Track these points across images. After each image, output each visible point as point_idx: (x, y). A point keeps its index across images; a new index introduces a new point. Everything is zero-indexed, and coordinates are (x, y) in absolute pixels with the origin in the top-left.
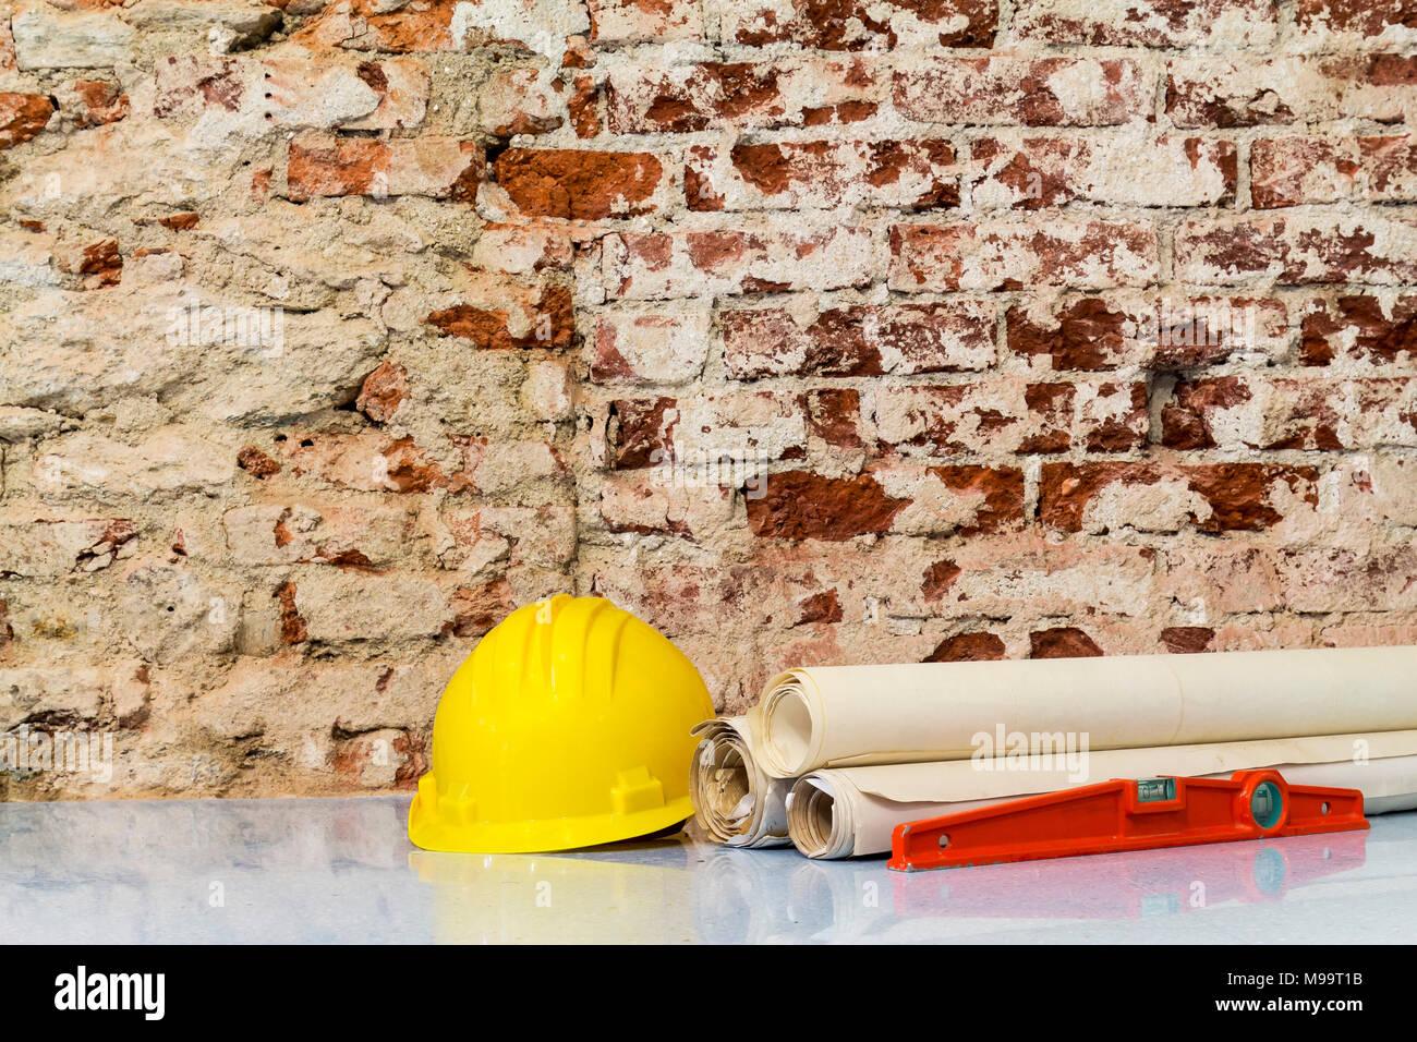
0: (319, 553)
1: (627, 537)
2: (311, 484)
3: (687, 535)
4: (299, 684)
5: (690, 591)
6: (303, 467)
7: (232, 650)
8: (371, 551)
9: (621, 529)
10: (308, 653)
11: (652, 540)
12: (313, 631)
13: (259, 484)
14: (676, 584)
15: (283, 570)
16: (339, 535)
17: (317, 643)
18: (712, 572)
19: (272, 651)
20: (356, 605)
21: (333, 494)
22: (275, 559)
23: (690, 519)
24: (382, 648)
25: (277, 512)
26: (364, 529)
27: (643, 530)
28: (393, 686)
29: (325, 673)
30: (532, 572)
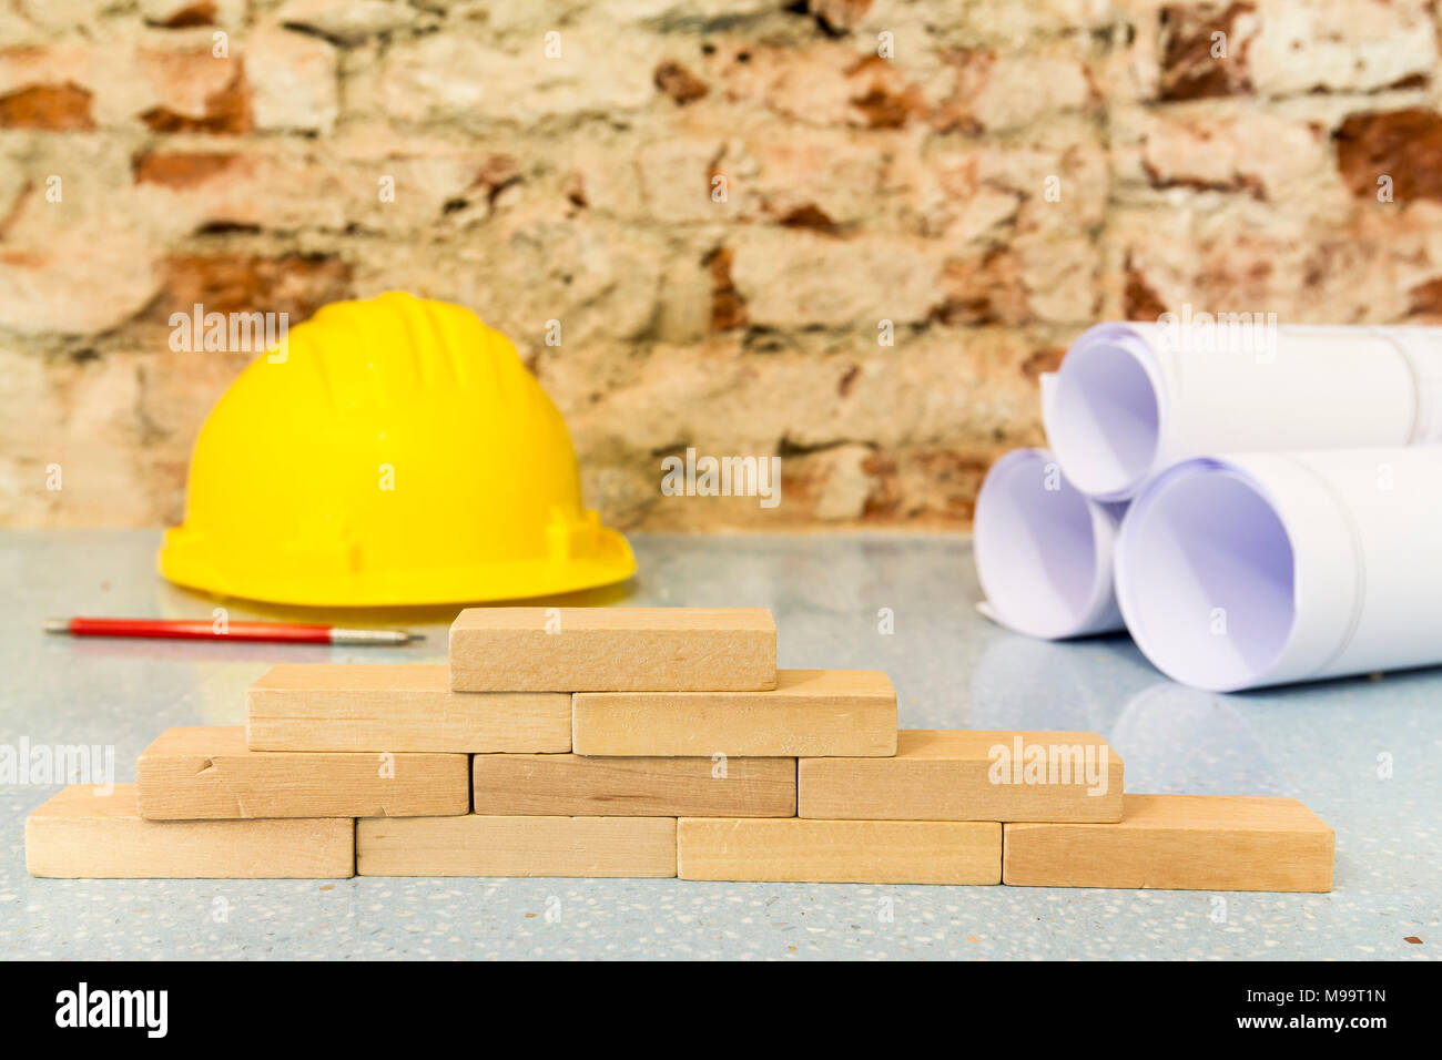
0: (765, 207)
1: (1177, 196)
2: (750, 116)
3: (1260, 195)
4: (738, 384)
5: (1260, 271)
6: (740, 90)
7: (647, 336)
8: (834, 208)
9: (1173, 183)
10: (747, 343)
11: (1210, 199)
12: (757, 313)
13: (680, 114)
14: (1240, 261)
15: (715, 231)
16: (793, 186)
17: (760, 330)
18: (1293, 246)
19: (696, 339)
20: (814, 281)
21: (780, 129)
22: (707, 214)
23: (1268, 173)
24: (847, 338)
25: (708, 149)
26: (825, 177)
27: (1200, 186)
28: (860, 390)
29: (770, 370)
30: (1051, 241)
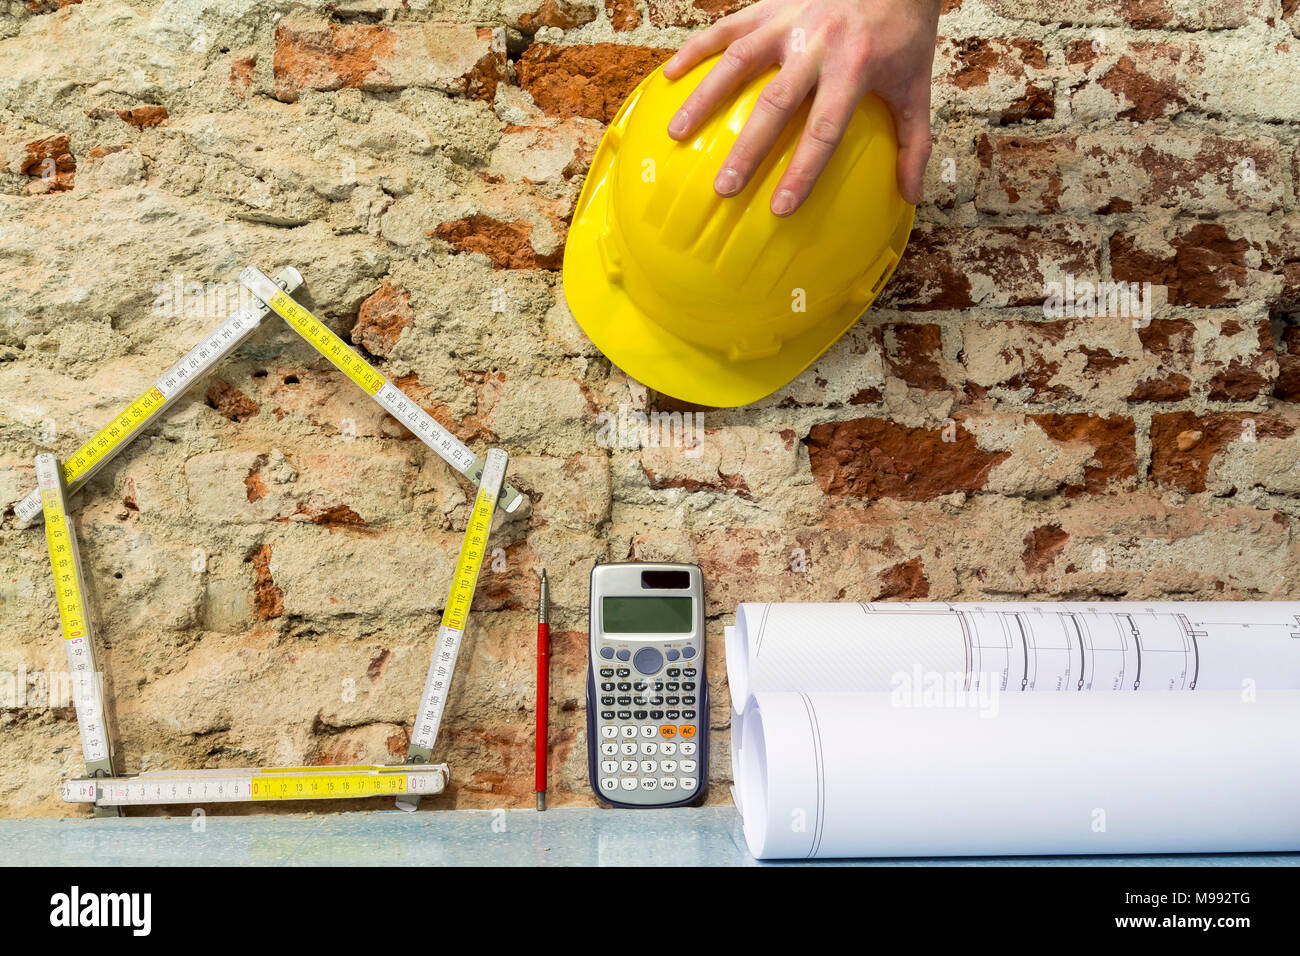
0: (301, 509)
1: (671, 494)
2: (294, 430)
3: (743, 492)
4: (274, 668)
5: (748, 559)
6: (285, 408)
7: (196, 625)
8: (363, 508)
9: (665, 484)
10: (286, 630)
11: (700, 498)
12: (291, 604)
13: (232, 427)
14: (730, 550)
15: (256, 529)
16: (326, 487)
17: (296, 618)
18: (774, 536)
19: (245, 626)
20: (344, 573)
21: (320, 439)
22: (246, 516)
23: (749, 473)
24: (376, 625)
25: (249, 458)
26: (354, 481)
27: (691, 486)
28: (388, 670)
29: (307, 654)
30: (558, 534)
